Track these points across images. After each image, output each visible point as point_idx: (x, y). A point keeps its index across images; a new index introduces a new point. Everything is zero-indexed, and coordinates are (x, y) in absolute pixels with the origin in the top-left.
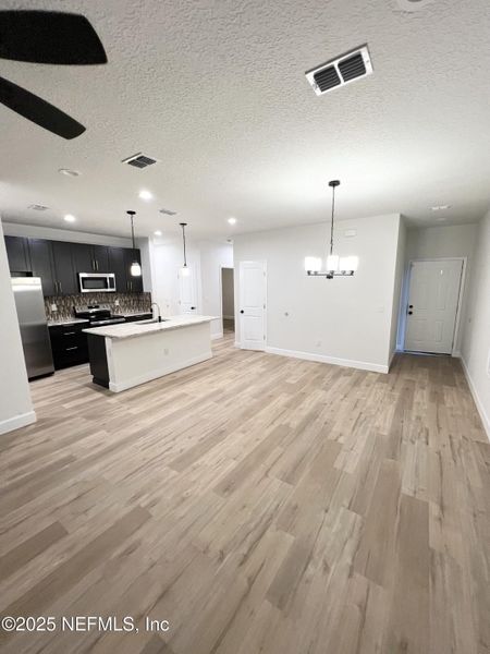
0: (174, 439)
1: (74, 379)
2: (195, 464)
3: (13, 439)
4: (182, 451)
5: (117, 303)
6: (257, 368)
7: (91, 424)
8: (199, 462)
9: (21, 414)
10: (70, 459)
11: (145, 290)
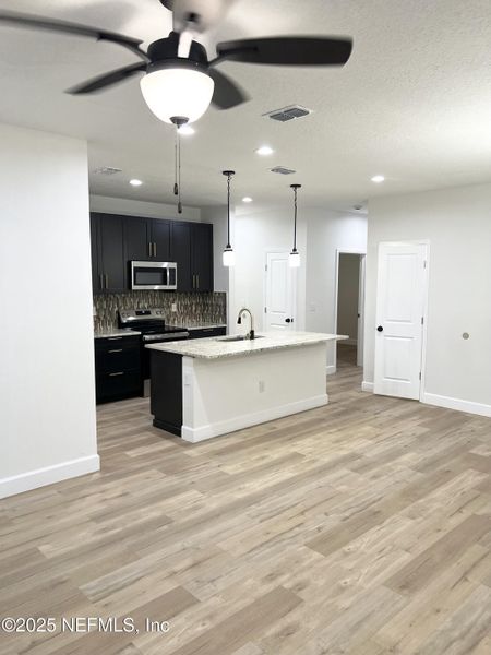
0: (302, 513)
1: (124, 419)
2: (345, 549)
3: (82, 487)
4: (319, 529)
5: (174, 308)
6: (412, 427)
7: (173, 481)
8: (351, 546)
9: (83, 455)
10: (164, 521)
11: (217, 289)
